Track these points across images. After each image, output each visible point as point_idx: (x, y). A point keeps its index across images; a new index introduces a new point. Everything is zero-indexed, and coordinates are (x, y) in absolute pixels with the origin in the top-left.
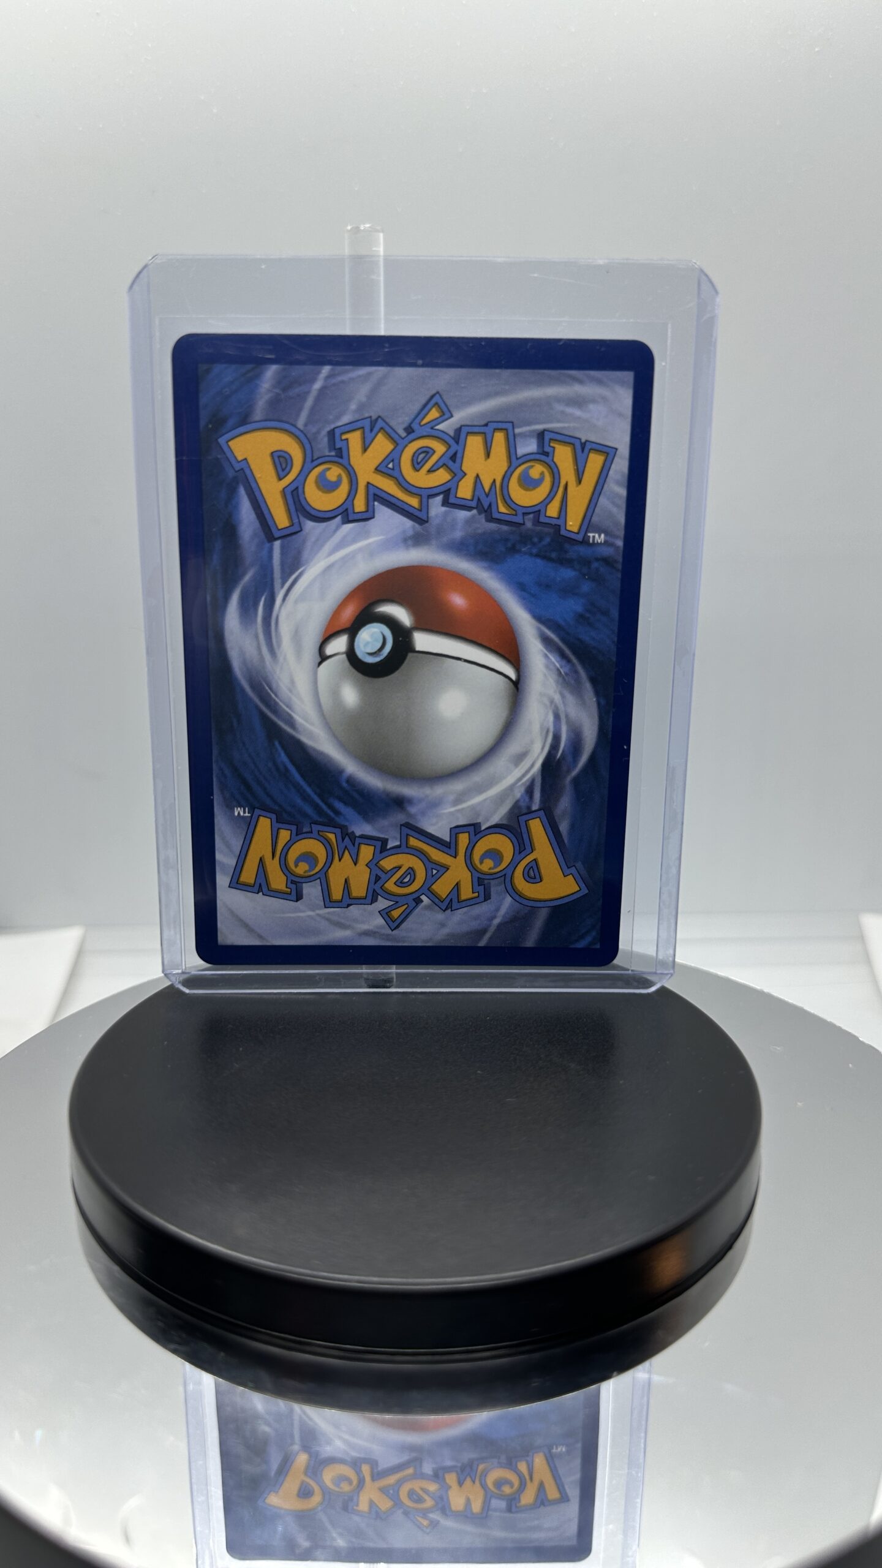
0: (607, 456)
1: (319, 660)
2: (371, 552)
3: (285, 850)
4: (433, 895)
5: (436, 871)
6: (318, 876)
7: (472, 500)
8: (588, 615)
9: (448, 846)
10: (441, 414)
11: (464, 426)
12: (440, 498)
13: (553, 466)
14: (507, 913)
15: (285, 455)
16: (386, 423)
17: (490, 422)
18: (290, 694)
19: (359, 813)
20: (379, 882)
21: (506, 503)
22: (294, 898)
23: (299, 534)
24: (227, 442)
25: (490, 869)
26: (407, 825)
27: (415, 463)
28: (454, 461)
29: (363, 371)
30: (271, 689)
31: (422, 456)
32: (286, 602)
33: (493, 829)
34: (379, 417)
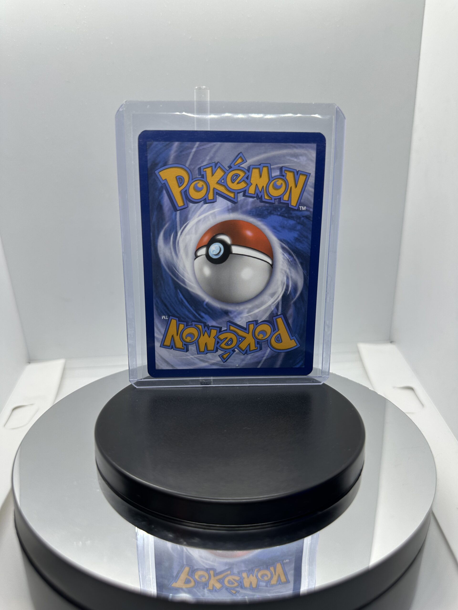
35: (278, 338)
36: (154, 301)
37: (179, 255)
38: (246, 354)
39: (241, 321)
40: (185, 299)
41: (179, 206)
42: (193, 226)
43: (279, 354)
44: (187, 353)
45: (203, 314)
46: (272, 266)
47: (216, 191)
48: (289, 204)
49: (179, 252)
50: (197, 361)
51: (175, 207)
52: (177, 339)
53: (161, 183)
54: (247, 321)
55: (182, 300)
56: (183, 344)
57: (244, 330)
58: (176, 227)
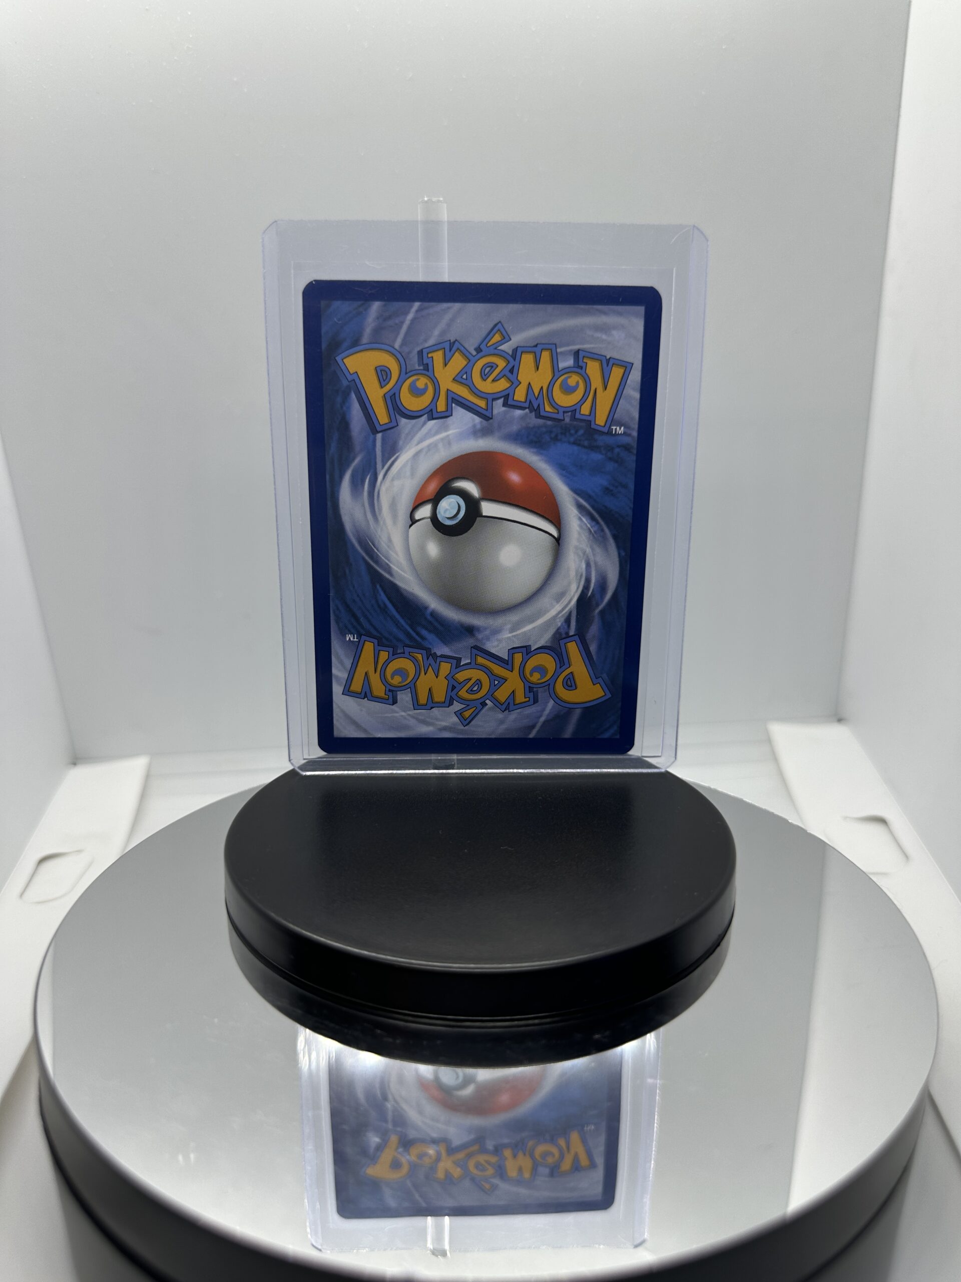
0: (625, 371)
1: (411, 523)
2: (448, 442)
3: (385, 666)
4: (495, 701)
5: (496, 684)
6: (407, 687)
7: (526, 402)
8: (611, 488)
9: (506, 663)
10: (503, 338)
11: (521, 347)
12: (502, 399)
13: (585, 376)
14: (550, 713)
15: (387, 370)
16: (461, 345)
17: (540, 344)
18: (387, 548)
19: (441, 639)
20: (455, 690)
21: (552, 405)
22: (391, 701)
23: (396, 428)
24: (342, 360)
25: (539, 679)
26: (476, 647)
27: (484, 376)
28: (512, 374)
29: (445, 305)
30: (373, 545)
31: (488, 369)
32: (385, 479)
33: (541, 650)
34: (456, 340)
35: (569, 683)
36: (331, 605)
37: (379, 519)
38: (508, 711)
39: (498, 646)
40: (391, 602)
41: (381, 424)
42: (407, 461)
43: (570, 711)
44: (394, 707)
45: (424, 632)
46: (558, 540)
47: (450, 395)
48: (592, 423)
49: (380, 509)
50: (412, 722)
51: (372, 426)
52: (375, 679)
53: (348, 380)
54: (510, 648)
55: (385, 604)
56: (387, 690)
57: (503, 665)
58: (376, 463)
